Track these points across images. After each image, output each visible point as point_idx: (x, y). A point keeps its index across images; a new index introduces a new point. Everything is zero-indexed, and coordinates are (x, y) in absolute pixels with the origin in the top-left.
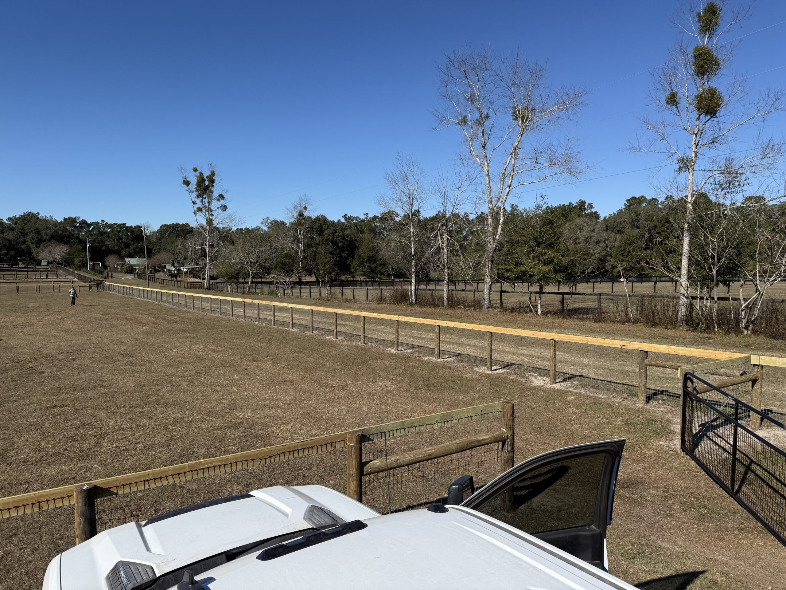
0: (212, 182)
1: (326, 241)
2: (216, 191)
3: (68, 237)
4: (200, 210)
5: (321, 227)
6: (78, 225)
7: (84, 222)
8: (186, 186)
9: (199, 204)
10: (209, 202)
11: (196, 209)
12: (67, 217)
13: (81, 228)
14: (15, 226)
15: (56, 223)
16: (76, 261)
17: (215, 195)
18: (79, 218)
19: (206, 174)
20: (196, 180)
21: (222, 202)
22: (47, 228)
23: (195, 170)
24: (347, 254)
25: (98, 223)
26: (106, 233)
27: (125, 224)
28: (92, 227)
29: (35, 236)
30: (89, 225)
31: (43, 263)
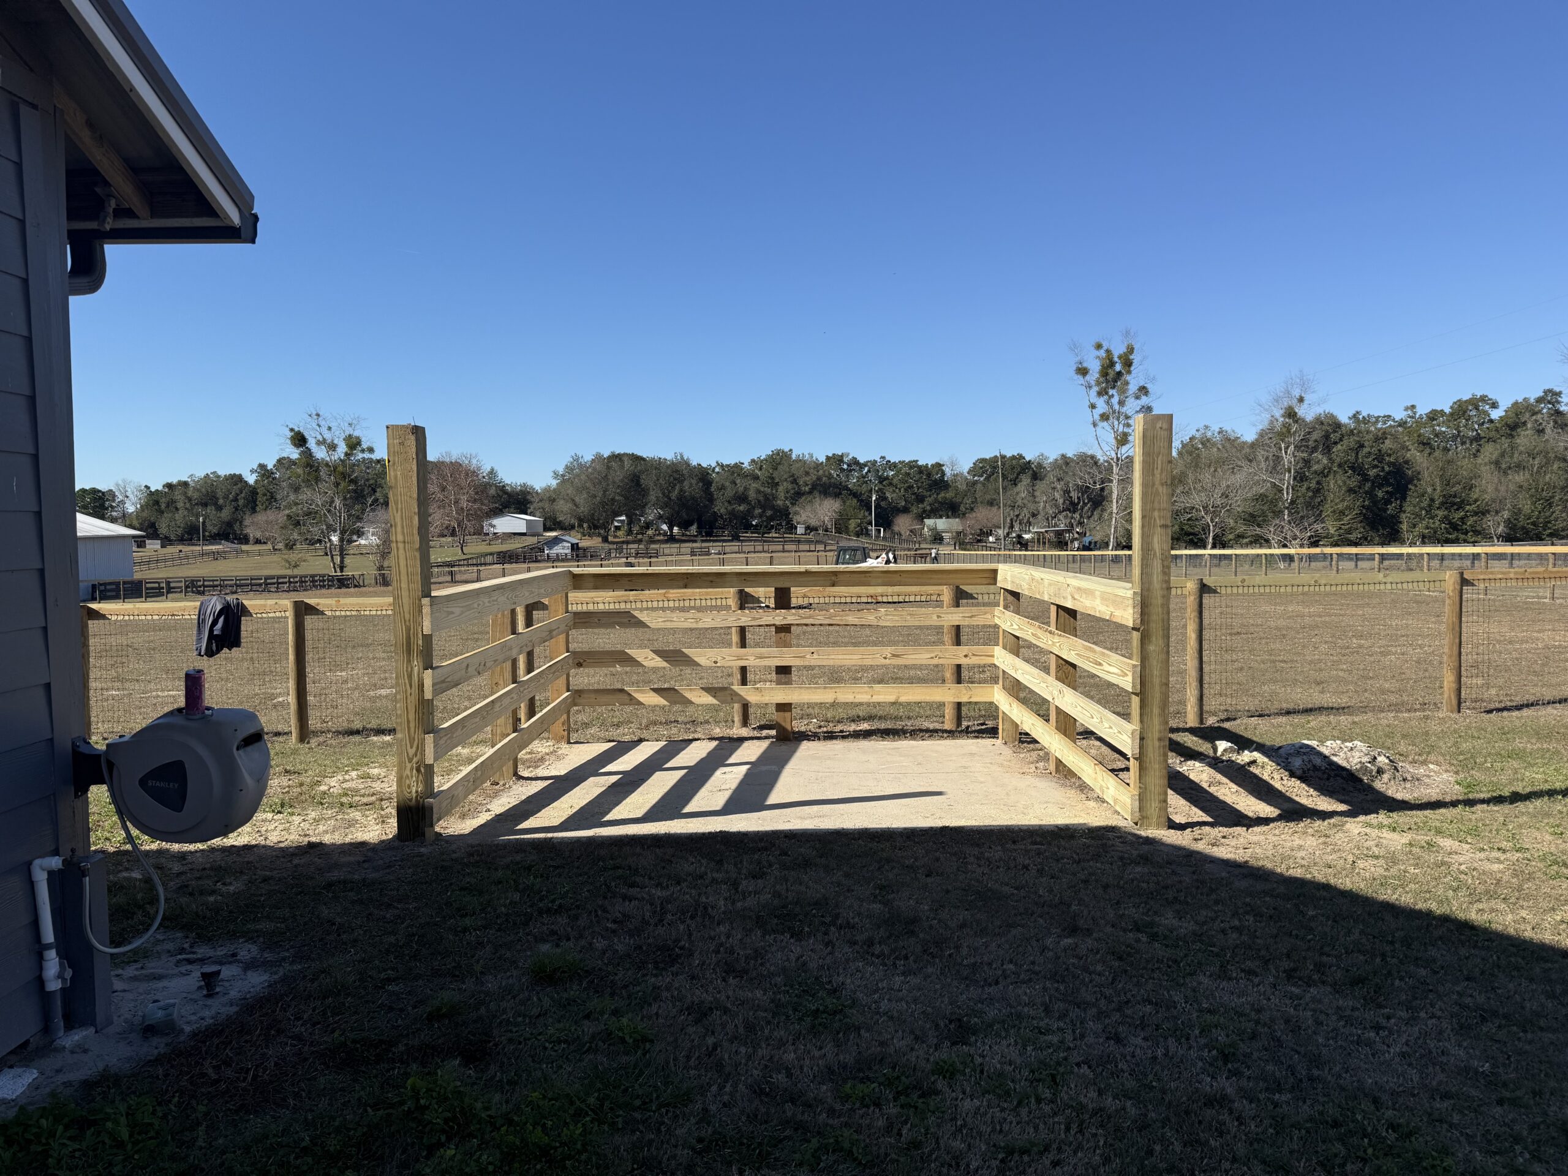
0: (1128, 364)
1: (1340, 466)
2: (1134, 381)
3: (835, 486)
4: (1104, 417)
5: (1327, 436)
6: (845, 467)
7: (855, 462)
8: (1081, 377)
9: (1102, 406)
10: (1121, 403)
11: (1097, 417)
12: (830, 455)
13: (851, 471)
14: (759, 473)
15: (818, 466)
16: (853, 524)
17: (1133, 388)
18: (848, 455)
19: (1118, 350)
20: (1099, 364)
21: (1144, 401)
22: (807, 473)
23: (1099, 346)
24: (1387, 492)
25: (875, 462)
26: (887, 478)
27: (917, 461)
28: (866, 469)
29: (790, 487)
30: (861, 466)
31: (800, 530)
